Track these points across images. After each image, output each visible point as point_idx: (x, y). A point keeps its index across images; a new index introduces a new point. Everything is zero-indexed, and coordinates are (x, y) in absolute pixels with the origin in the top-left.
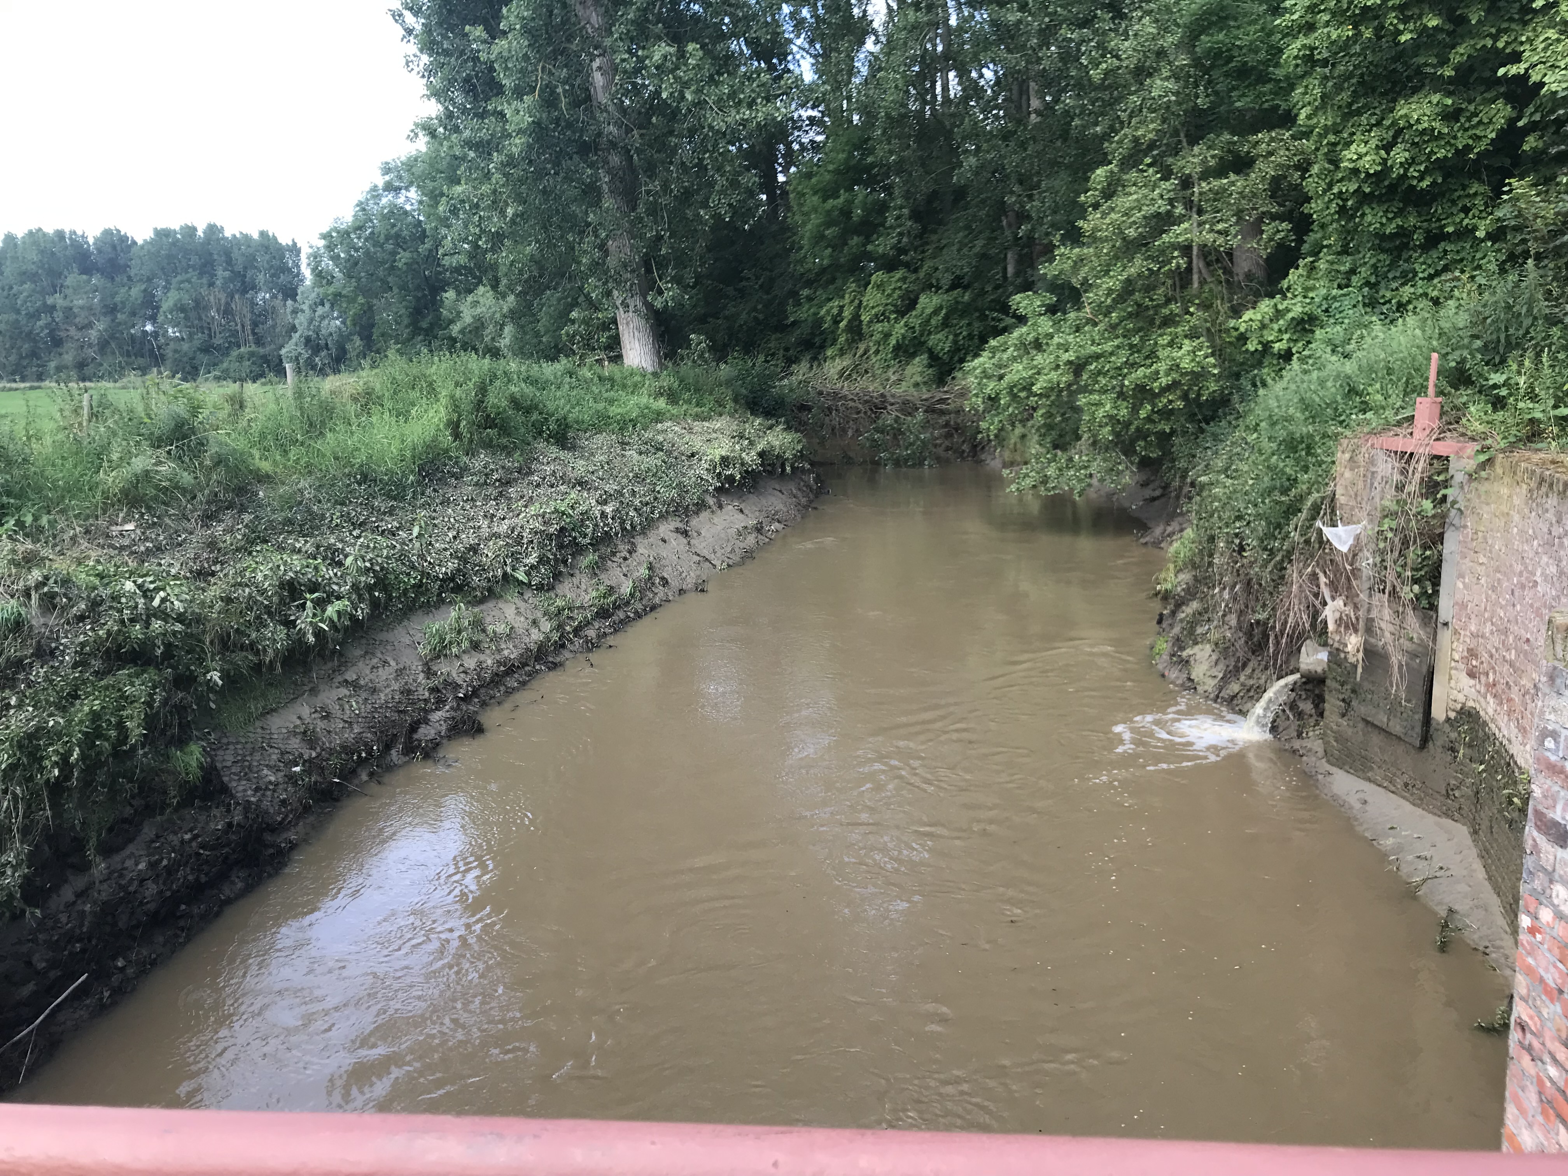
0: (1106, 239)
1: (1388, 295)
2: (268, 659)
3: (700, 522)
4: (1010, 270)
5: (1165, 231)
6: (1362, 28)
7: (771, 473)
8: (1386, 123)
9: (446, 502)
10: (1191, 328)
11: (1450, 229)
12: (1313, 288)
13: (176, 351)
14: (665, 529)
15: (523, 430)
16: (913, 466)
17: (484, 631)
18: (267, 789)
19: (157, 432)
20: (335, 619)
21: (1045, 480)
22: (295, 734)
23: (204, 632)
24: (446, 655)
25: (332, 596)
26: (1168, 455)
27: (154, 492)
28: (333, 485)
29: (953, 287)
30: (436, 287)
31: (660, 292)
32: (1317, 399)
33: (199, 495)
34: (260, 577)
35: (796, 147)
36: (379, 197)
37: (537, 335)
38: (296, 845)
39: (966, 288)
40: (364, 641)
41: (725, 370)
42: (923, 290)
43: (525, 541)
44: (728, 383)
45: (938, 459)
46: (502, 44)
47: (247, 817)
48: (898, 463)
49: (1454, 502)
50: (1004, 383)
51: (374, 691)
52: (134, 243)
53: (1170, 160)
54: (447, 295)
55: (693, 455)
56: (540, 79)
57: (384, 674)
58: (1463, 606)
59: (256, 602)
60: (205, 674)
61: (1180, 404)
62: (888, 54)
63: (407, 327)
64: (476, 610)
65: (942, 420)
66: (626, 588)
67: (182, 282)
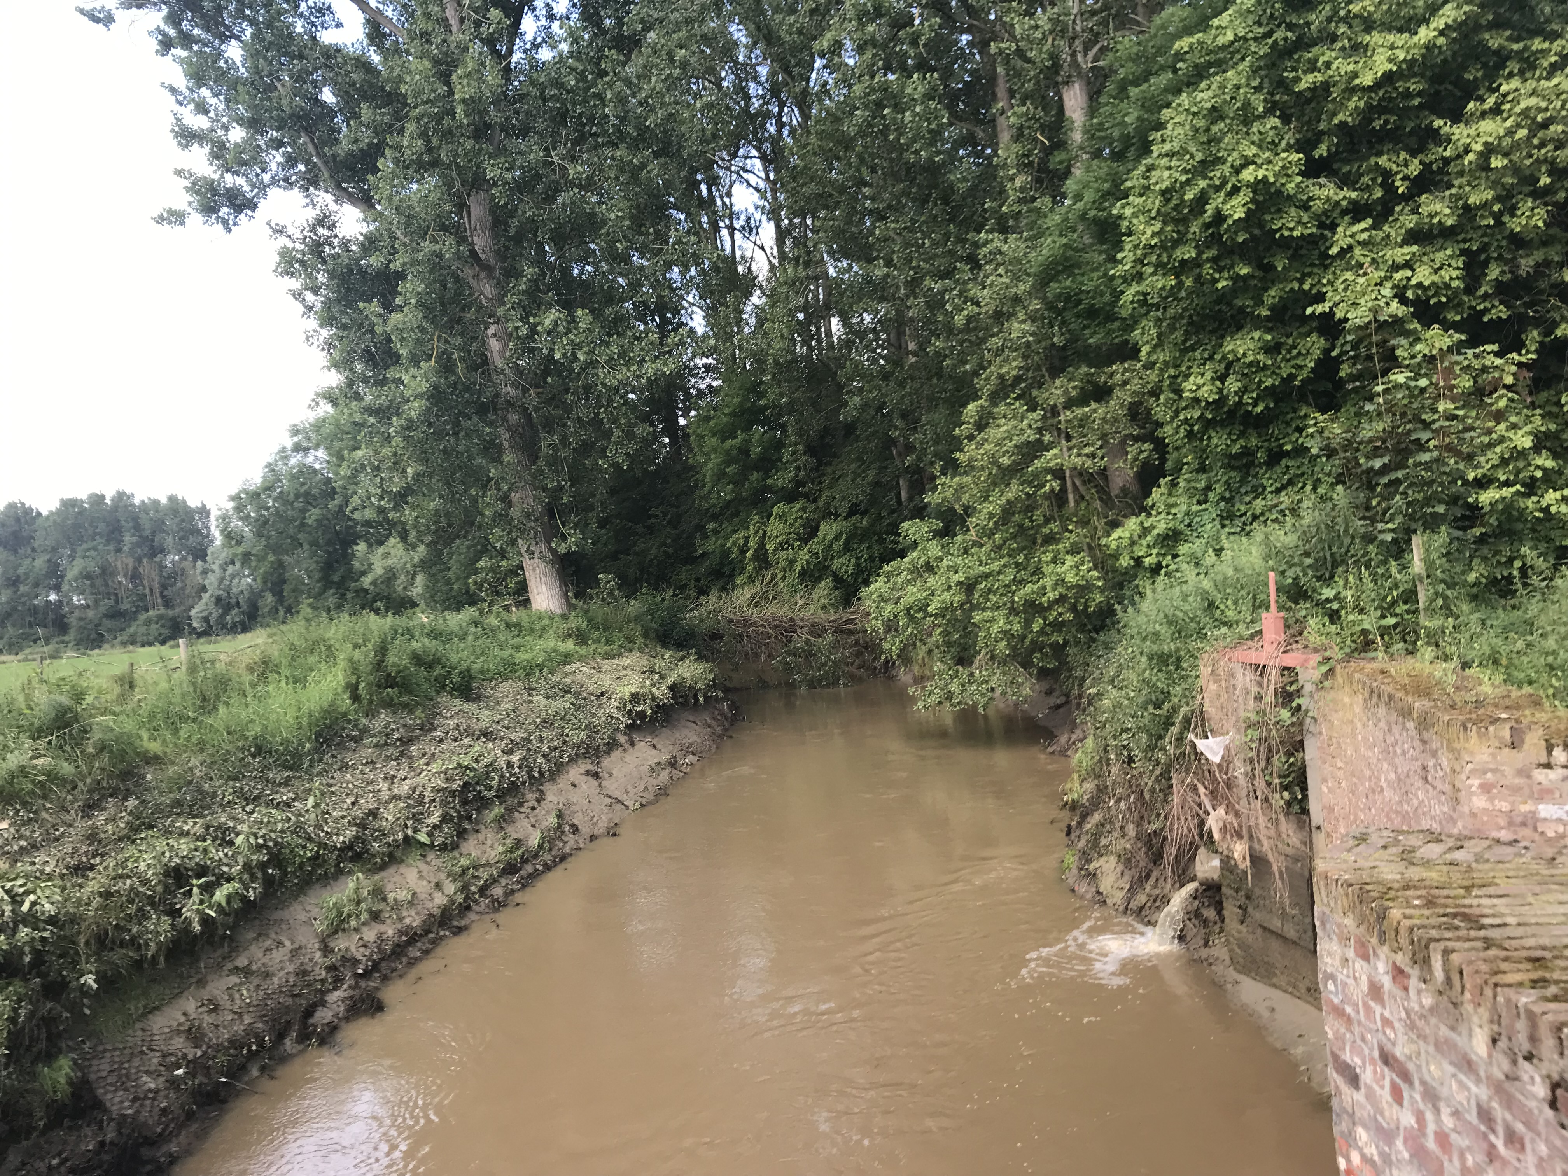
0: (983, 468)
1: (1243, 508)
2: (150, 954)
3: (613, 763)
4: (904, 495)
5: (1037, 457)
6: (1183, 278)
7: (684, 705)
8: (1218, 357)
9: (344, 767)
10: (1072, 545)
11: (1289, 447)
12: (1175, 505)
13: (81, 619)
14: (575, 773)
15: (425, 686)
16: (828, 686)
17: (384, 899)
18: (146, 1098)
19: (37, 723)
20: (224, 904)
21: (949, 696)
22: (179, 1032)
23: (79, 933)
24: (344, 930)
25: (223, 878)
26: (1064, 665)
27: (31, 786)
28: (226, 761)
29: (850, 514)
30: (347, 539)
31: (564, 538)
32: (1180, 614)
33: (80, 784)
34: (142, 866)
35: (693, 392)
36: (287, 458)
37: (448, 582)
38: (177, 1158)
39: (864, 513)
40: (257, 922)
41: (634, 606)
42: (824, 518)
43: (427, 800)
44: (638, 619)
45: (852, 677)
46: (395, 318)
47: (120, 1133)
48: (812, 685)
49: (1307, 711)
50: (900, 607)
51: (267, 975)
52: (39, 514)
53: (1035, 393)
54: (359, 548)
55: (602, 694)
56: (437, 346)
57: (278, 955)
58: (1331, 810)
59: (138, 893)
60: (78, 979)
61: (1069, 616)
62: (773, 306)
63: (318, 581)
64: (377, 877)
65: (852, 640)
66: (534, 840)
67: (89, 549)
